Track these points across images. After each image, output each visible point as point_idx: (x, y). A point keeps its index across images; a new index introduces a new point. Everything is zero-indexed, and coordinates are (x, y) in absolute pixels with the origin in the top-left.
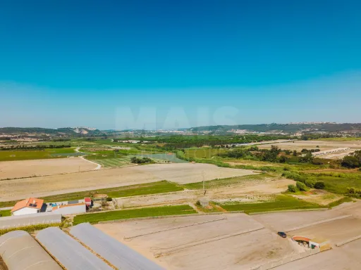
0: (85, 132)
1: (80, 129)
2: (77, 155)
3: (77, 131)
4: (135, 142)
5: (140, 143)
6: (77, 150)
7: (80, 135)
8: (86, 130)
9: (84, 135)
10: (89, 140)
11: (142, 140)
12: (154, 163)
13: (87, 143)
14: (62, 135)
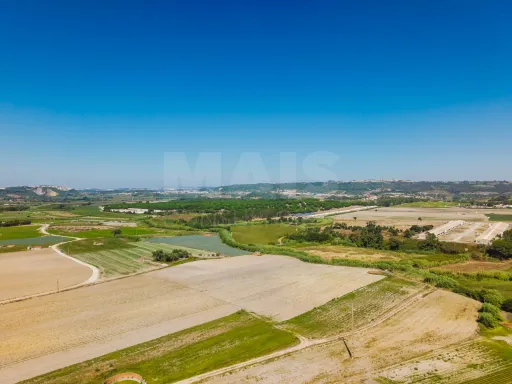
0: (54, 194)
1: (45, 189)
2: (45, 243)
3: (40, 192)
4: (140, 211)
5: (149, 213)
6: (43, 229)
7: (45, 199)
8: (54, 190)
9: (51, 199)
10: (61, 208)
11: (151, 208)
12: (195, 259)
13: (59, 213)
14: (14, 199)
